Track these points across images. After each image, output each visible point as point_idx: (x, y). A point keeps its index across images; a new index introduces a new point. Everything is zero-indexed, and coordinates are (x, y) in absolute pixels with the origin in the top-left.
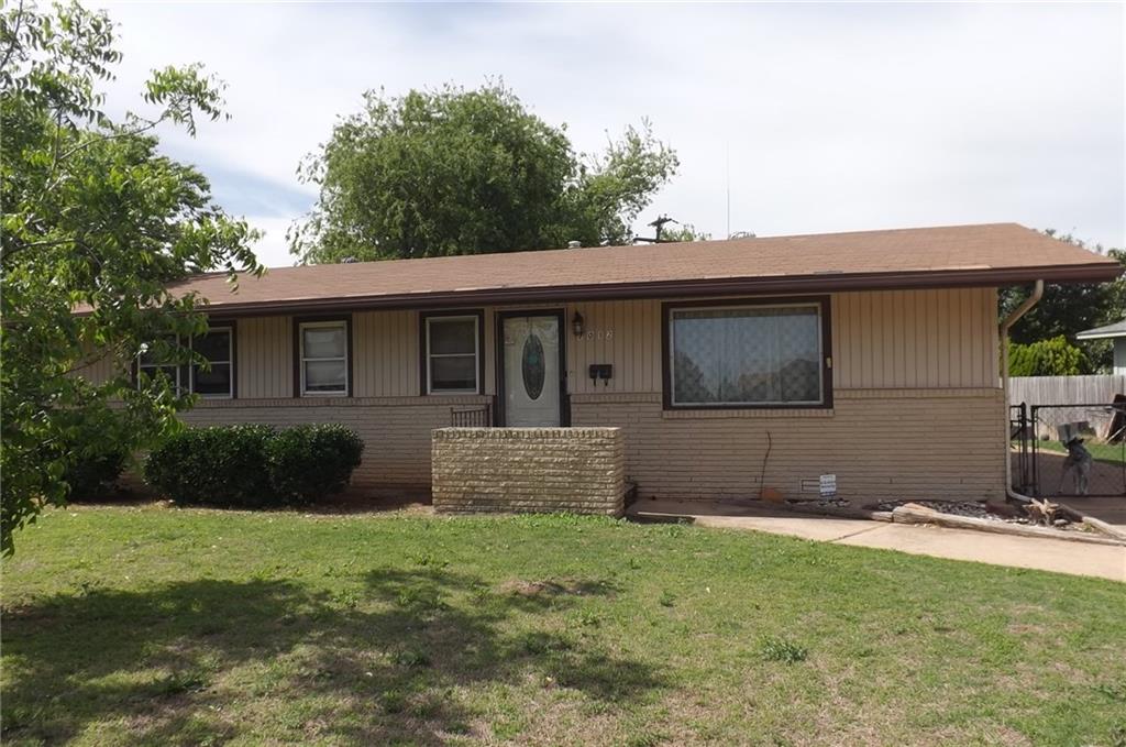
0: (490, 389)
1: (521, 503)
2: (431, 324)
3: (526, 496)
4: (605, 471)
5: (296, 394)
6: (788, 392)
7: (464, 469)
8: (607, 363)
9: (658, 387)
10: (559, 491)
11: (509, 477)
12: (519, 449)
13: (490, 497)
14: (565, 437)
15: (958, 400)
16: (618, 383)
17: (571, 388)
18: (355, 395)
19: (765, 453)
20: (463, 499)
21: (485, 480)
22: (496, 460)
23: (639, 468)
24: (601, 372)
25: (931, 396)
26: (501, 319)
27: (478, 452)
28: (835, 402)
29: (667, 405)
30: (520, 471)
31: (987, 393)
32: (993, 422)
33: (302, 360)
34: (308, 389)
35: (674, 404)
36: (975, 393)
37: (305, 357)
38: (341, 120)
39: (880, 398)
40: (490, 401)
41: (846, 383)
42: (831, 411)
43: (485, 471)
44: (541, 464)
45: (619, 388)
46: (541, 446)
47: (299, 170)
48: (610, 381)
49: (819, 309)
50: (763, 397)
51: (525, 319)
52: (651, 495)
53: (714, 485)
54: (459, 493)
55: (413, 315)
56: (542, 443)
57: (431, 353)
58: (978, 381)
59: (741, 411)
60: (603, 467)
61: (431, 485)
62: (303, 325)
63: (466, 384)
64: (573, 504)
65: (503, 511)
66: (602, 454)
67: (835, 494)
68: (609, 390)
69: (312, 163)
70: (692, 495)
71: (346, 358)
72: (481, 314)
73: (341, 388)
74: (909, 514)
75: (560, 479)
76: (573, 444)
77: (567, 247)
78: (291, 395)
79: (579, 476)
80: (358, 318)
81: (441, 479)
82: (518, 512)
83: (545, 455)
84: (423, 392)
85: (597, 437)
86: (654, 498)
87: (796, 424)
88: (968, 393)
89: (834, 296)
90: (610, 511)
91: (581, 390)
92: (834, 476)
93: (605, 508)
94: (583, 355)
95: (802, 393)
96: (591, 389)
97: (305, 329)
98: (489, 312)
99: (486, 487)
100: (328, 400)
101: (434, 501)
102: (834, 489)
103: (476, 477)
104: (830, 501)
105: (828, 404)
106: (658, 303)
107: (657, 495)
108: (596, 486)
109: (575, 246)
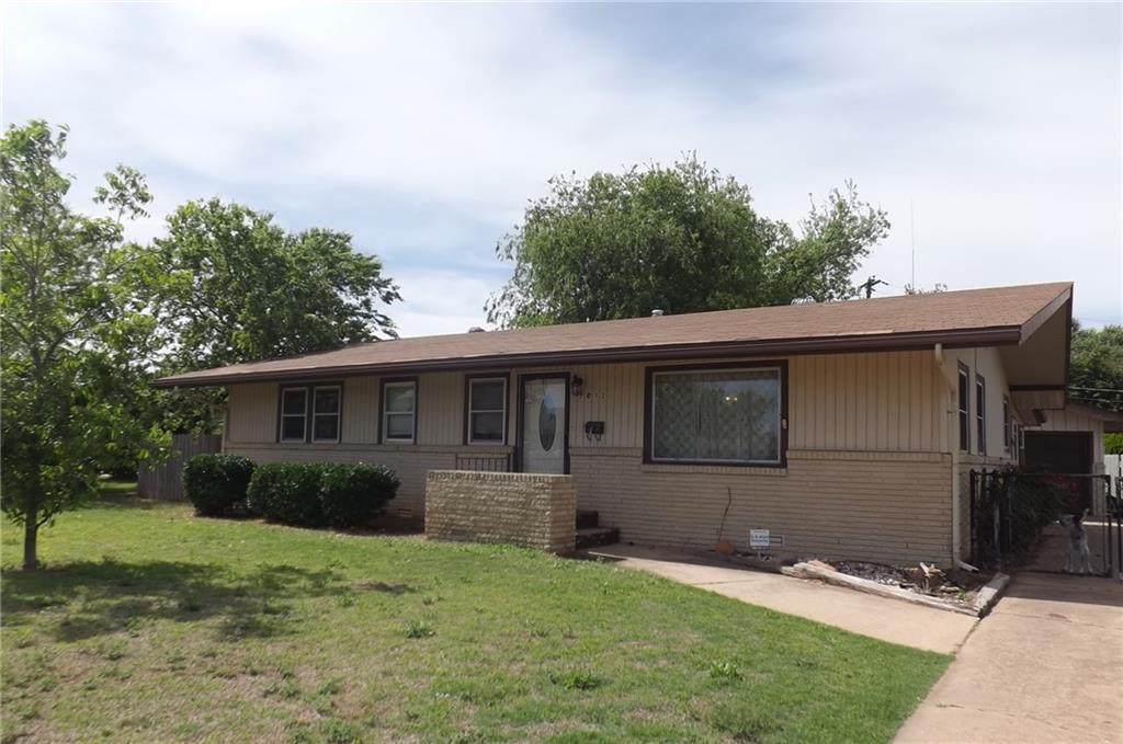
0: (512, 442)
1: (484, 535)
2: (473, 385)
3: (488, 529)
4: (544, 511)
5: (380, 441)
6: (755, 452)
7: (447, 504)
8: (601, 420)
9: (640, 443)
10: (512, 527)
11: (476, 513)
12: (484, 489)
13: (464, 528)
14: (517, 480)
15: (904, 464)
16: (609, 439)
17: (571, 442)
18: (418, 442)
19: (724, 507)
20: (445, 529)
21: (461, 514)
22: (470, 498)
23: (622, 516)
24: (596, 428)
25: (878, 459)
26: (524, 380)
27: (457, 490)
28: (789, 462)
29: (647, 459)
30: (484, 508)
31: (933, 457)
32: (940, 488)
33: (386, 413)
34: (389, 437)
35: (654, 459)
36: (920, 457)
37: (387, 410)
38: (532, 204)
39: (828, 460)
40: (510, 450)
41: (800, 444)
42: (784, 470)
43: (461, 507)
44: (500, 504)
45: (609, 444)
46: (500, 488)
47: (498, 248)
48: (603, 436)
49: (780, 373)
50: (734, 456)
51: (541, 381)
52: (629, 541)
53: (681, 535)
54: (442, 524)
55: (460, 375)
56: (500, 485)
57: (473, 409)
58: (926, 446)
59: (705, 467)
60: (542, 508)
61: (424, 516)
62: (387, 385)
63: (494, 436)
64: (521, 539)
65: (471, 541)
66: (542, 496)
67: (769, 548)
68: (601, 444)
69: (508, 243)
70: (664, 543)
71: (413, 412)
72: (508, 375)
73: (409, 437)
74: (804, 570)
75: (511, 516)
76: (522, 487)
77: (650, 315)
78: (376, 441)
79: (526, 515)
80: (423, 378)
81: (431, 512)
82: (483, 542)
83: (502, 495)
84: (465, 442)
85: (540, 481)
86: (631, 544)
87: (753, 482)
88: (914, 457)
89: (791, 359)
90: (547, 546)
91: (579, 443)
92: (768, 532)
93: (543, 544)
94: (584, 412)
95: (766, 453)
96: (587, 443)
97: (389, 389)
98: (514, 373)
99: (461, 520)
100: (398, 446)
101: (426, 529)
102: (767, 544)
103: (454, 511)
104: (762, 555)
105: (784, 465)
106: (642, 366)
107: (634, 541)
108: (537, 524)
109: (657, 314)
